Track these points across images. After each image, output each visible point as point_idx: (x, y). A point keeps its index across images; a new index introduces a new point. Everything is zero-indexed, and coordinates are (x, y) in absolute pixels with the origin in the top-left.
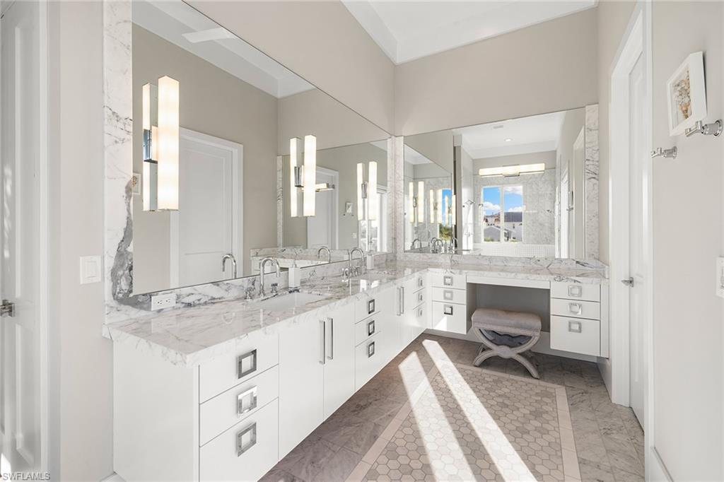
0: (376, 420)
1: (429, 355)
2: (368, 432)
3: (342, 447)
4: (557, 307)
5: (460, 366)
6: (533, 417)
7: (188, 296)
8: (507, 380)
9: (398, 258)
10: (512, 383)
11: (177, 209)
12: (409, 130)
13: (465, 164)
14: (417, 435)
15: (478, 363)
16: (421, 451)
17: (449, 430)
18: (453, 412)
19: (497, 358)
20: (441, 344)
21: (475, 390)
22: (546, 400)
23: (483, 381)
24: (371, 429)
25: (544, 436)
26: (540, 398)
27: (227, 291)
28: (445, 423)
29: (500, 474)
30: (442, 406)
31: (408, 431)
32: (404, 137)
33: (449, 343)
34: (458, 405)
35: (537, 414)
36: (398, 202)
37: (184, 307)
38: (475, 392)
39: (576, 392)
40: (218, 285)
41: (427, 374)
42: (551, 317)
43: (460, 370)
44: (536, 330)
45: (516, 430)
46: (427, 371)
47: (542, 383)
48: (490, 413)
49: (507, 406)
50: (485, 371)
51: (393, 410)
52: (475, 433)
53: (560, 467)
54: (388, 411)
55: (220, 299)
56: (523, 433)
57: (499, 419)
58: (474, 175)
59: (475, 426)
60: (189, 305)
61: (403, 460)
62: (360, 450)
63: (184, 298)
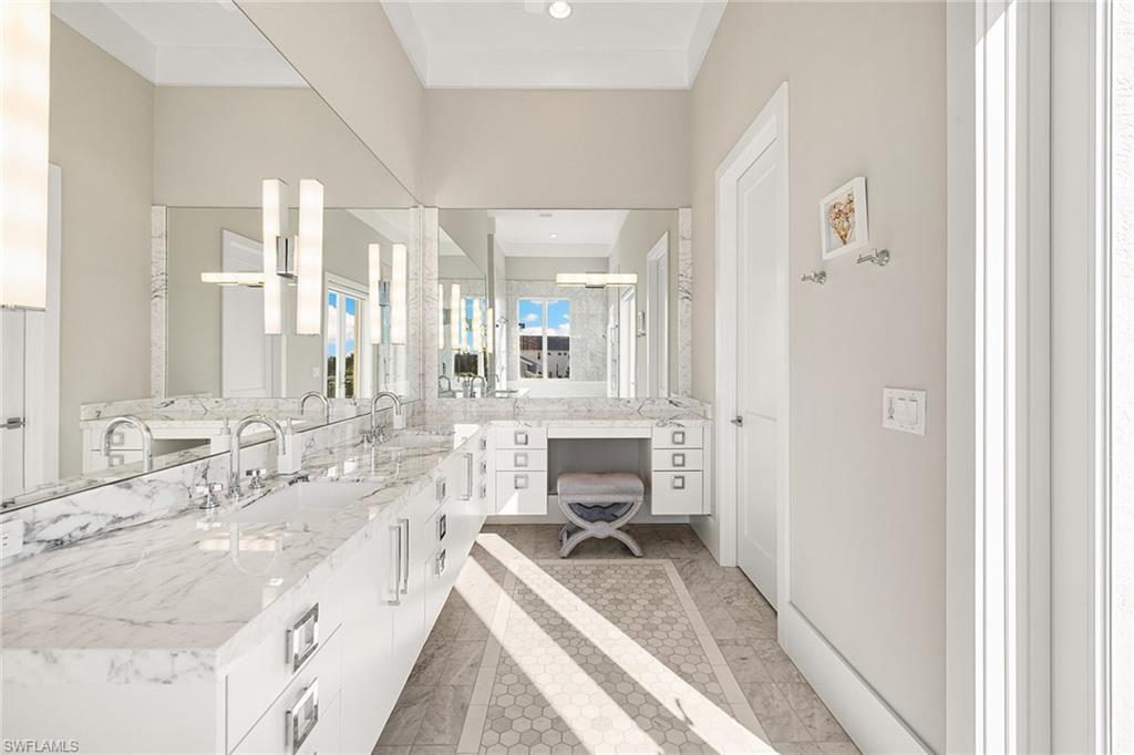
0: (454, 680)
1: (492, 556)
2: (449, 704)
3: (414, 745)
4: (659, 460)
5: (542, 562)
6: (654, 607)
7: (55, 521)
8: (609, 568)
9: (427, 408)
10: (615, 568)
11: (44, 306)
12: (446, 200)
13: (499, 263)
14: (526, 682)
15: (566, 553)
16: (540, 701)
17: (565, 658)
18: (560, 630)
19: (592, 539)
20: (504, 537)
21: (576, 591)
22: (658, 581)
23: (579, 575)
24: (451, 698)
25: (674, 627)
26: (651, 582)
27: (148, 497)
28: (557, 649)
29: (649, 693)
30: (542, 626)
31: (510, 679)
32: (439, 209)
33: (515, 533)
34: (563, 619)
35: (657, 602)
36: (429, 316)
37: (46, 550)
38: (576, 594)
39: (684, 563)
40: (129, 487)
41: (502, 586)
42: (653, 474)
43: (547, 569)
44: (639, 493)
45: (644, 629)
46: (500, 581)
47: (647, 561)
48: (606, 617)
49: (621, 601)
50: (577, 562)
51: (473, 656)
52: (599, 650)
53: (704, 657)
54: (467, 658)
55: (132, 517)
56: (651, 631)
57: (619, 621)
58: (508, 280)
59: (595, 641)
60: (58, 544)
61: (521, 725)
62: (446, 739)
63: (43, 528)
